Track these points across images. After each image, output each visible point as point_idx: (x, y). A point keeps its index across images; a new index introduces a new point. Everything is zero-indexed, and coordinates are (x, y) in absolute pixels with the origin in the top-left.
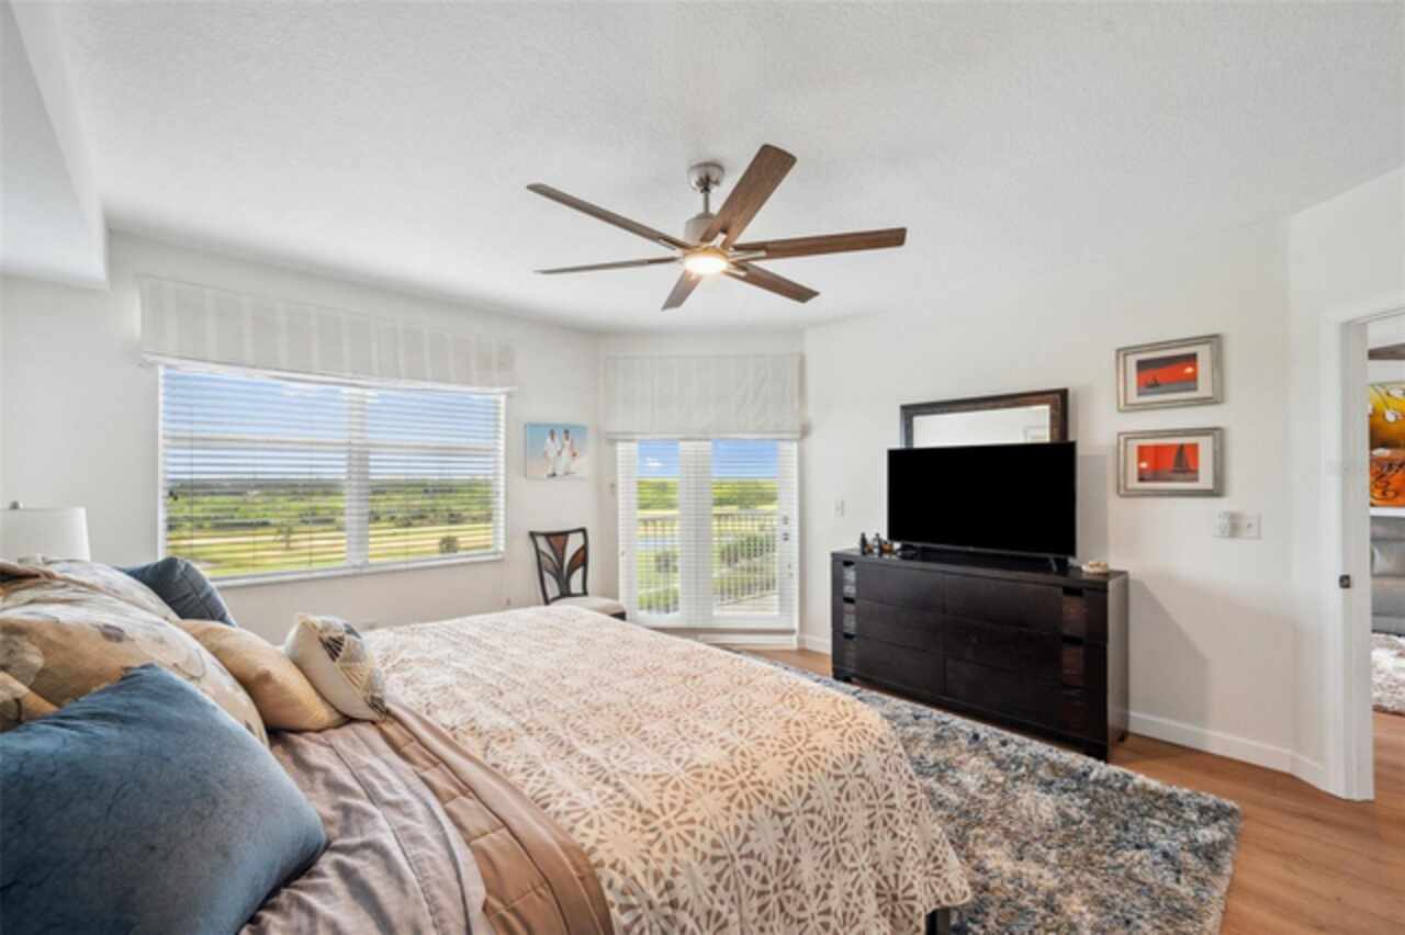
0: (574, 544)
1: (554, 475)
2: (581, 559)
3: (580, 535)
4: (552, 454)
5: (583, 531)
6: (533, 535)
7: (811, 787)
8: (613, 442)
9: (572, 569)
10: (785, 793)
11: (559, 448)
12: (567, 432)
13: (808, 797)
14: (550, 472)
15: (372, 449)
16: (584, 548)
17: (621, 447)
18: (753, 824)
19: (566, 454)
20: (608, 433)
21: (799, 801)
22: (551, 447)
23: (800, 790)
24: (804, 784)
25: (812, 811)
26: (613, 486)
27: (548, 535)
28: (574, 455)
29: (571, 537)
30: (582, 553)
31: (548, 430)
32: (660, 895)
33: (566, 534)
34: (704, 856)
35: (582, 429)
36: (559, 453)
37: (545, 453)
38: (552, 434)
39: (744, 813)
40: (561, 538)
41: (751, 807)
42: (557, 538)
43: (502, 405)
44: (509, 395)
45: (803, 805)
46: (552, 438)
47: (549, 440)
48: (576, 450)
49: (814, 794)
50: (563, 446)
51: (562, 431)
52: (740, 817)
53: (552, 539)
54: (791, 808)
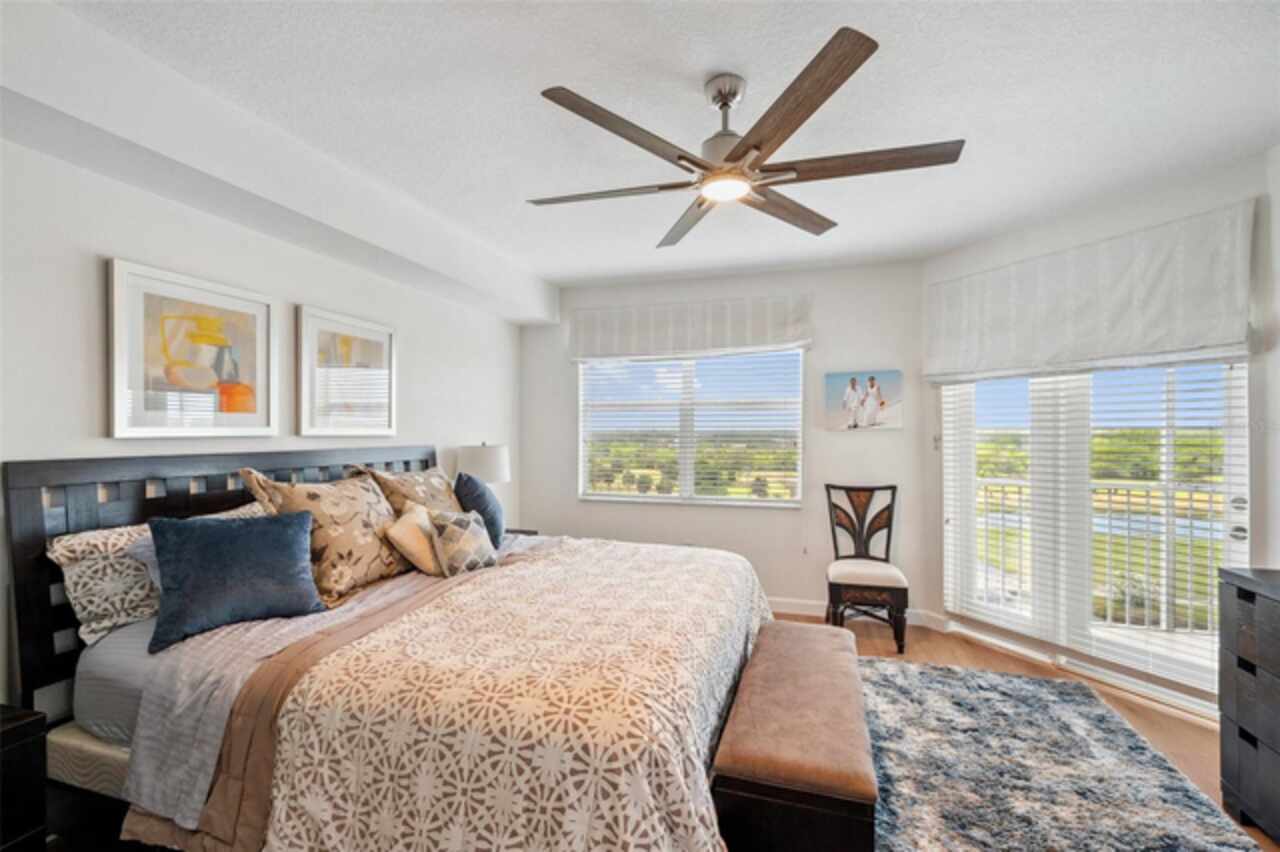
0: (880, 502)
1: (855, 426)
2: (886, 519)
3: (889, 493)
4: (854, 404)
5: (893, 489)
6: (829, 487)
7: (462, 729)
8: (937, 385)
9: (874, 528)
10: (437, 716)
11: (862, 397)
12: (872, 379)
13: (453, 734)
14: (851, 423)
15: (695, 407)
16: (889, 509)
17: (947, 391)
18: (396, 717)
19: (871, 402)
20: (928, 376)
21: (443, 730)
22: (852, 397)
23: (452, 723)
24: (459, 722)
25: (450, 747)
26: (938, 440)
27: (849, 490)
28: (882, 404)
29: (877, 494)
30: (886, 513)
31: (849, 378)
32: (311, 708)
33: (871, 490)
34: (349, 710)
35: (895, 374)
36: (862, 403)
37: (844, 405)
38: (853, 383)
39: (398, 706)
40: (863, 495)
41: (405, 706)
42: (861, 495)
43: (801, 358)
44: (808, 349)
45: (444, 736)
46: (853, 387)
47: (849, 389)
48: (883, 400)
49: (460, 735)
50: (867, 394)
51: (866, 379)
52: (393, 705)
53: (853, 494)
54: (432, 730)
